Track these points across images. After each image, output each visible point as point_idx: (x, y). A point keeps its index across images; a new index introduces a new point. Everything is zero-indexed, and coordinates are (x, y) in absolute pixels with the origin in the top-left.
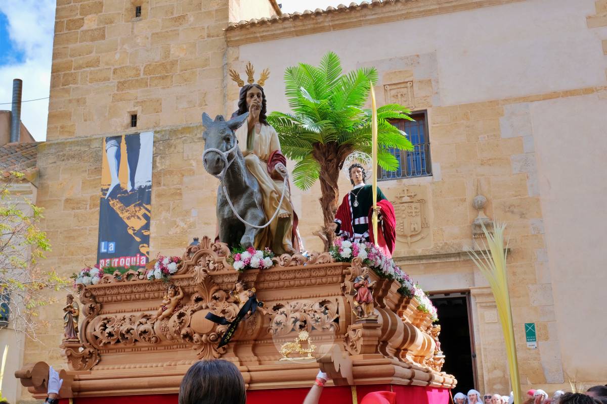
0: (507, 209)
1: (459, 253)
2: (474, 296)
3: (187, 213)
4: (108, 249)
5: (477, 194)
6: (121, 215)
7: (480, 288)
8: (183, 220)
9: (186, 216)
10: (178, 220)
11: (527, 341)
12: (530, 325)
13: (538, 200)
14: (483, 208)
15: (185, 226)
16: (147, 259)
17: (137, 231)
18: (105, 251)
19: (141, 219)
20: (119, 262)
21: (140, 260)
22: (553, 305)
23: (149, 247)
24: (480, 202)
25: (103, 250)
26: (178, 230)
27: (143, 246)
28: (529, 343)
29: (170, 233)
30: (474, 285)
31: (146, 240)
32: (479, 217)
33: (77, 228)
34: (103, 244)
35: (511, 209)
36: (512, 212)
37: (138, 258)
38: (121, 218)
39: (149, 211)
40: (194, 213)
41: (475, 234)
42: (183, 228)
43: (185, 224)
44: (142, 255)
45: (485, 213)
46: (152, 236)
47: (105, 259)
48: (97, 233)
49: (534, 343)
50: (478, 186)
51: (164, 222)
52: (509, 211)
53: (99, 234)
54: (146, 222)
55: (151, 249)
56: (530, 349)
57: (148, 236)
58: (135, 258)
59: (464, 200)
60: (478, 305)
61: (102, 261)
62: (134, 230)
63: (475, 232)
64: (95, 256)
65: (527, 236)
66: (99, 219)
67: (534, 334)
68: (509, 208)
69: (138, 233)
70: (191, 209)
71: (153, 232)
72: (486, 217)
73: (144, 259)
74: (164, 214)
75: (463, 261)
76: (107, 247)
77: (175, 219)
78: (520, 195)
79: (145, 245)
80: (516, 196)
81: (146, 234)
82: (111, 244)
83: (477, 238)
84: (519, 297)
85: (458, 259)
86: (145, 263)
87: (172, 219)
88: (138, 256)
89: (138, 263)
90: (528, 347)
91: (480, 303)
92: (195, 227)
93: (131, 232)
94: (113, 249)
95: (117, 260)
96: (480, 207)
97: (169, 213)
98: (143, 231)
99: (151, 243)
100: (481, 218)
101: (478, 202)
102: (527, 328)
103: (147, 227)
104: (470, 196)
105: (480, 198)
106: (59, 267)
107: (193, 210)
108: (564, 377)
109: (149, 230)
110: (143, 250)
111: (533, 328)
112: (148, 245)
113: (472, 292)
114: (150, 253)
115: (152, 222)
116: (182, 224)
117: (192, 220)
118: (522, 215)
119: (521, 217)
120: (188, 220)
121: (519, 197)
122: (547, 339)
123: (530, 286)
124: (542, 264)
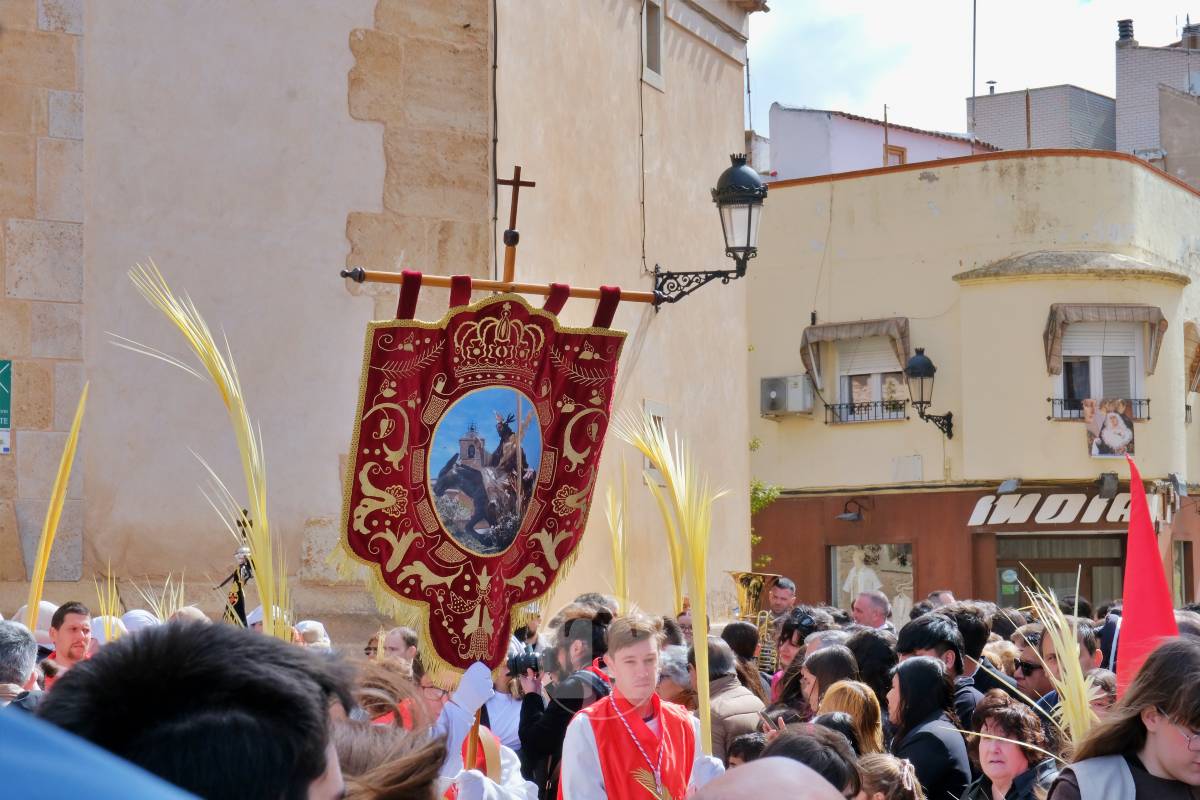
22: (80, 303)
49: (4, 434)
65: (23, 33)
67: (4, 403)
108: (83, 558)
111: (6, 377)
122: (45, 422)
123: (12, 223)
124: (60, 147)
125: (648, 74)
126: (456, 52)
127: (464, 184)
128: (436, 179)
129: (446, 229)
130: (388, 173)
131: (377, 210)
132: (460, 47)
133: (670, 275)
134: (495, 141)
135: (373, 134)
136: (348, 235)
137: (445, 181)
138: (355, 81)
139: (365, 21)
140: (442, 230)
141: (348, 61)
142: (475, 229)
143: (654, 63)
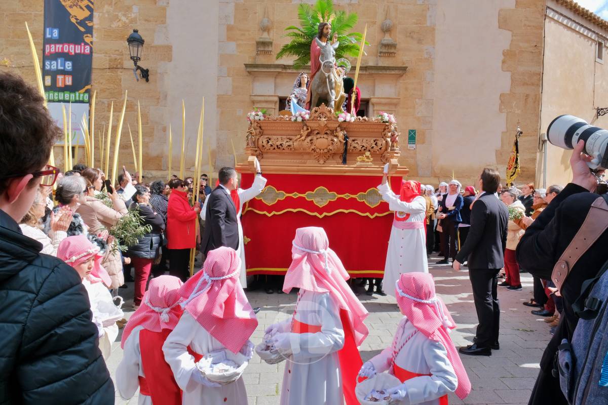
0: (408, 34)
1: (366, 67)
2: (373, 104)
3: (129, 9)
4: (52, 35)
5: (386, 19)
6: (63, 3)
7: (378, 98)
8: (125, 15)
9: (127, 11)
10: (120, 14)
11: (409, 143)
12: (412, 131)
13: (434, 29)
14: (389, 31)
15: (127, 21)
16: (91, 48)
17: (81, 21)
18: (50, 36)
19: (84, 10)
20: (63, 48)
21: (84, 49)
22: (432, 117)
23: (92, 37)
24: (388, 25)
25: (48, 36)
26: (120, 24)
27: (87, 36)
28: (409, 145)
29: (112, 26)
30: (374, 94)
31: (90, 30)
32: (386, 38)
33: (22, 12)
34: (48, 30)
35: (412, 34)
36: (412, 37)
37: (83, 47)
38: (63, 6)
39: (92, 3)
40: (135, 9)
41: (381, 53)
42: (125, 23)
43: (127, 19)
44: (86, 44)
45: (390, 35)
46: (95, 27)
47: (50, 44)
48: (42, 19)
49: (414, 145)
50: (387, 12)
51: (106, 15)
52: (409, 36)
53: (44, 21)
54: (89, 13)
55: (94, 39)
56: (409, 150)
57: (91, 28)
58: (79, 47)
59: (375, 23)
60: (375, 112)
61: (47, 46)
62: (77, 19)
63: (381, 50)
64: (42, 41)
65: (421, 59)
66: (43, 5)
67: (414, 138)
68: (410, 33)
69: (82, 23)
70: (132, 5)
71: (96, 23)
72: (390, 39)
73: (88, 48)
74: (106, 7)
75: (368, 74)
76: (51, 33)
77: (117, 13)
78: (420, 23)
79: (89, 35)
80: (417, 24)
81: (90, 24)
82: (55, 30)
83: (382, 56)
84: (407, 109)
85: (364, 73)
86: (89, 52)
87: (115, 13)
88: (83, 44)
89: (82, 51)
90: (409, 148)
91: (377, 110)
92: (136, 23)
93: (73, 20)
94: (57, 35)
95: (61, 46)
96: (386, 30)
97: (112, 7)
98: (87, 22)
99: (95, 34)
100: (387, 39)
101: (386, 24)
102: (410, 133)
103: (90, 18)
104: (380, 19)
105: (388, 22)
106: (7, 48)
107: (134, 7)
108: (432, 172)
109: (92, 21)
110: (87, 40)
111: (415, 134)
112: (92, 34)
113: (373, 100)
114: (94, 43)
115: (95, 14)
116: (124, 19)
117: (133, 16)
118: (420, 41)
119: (418, 43)
120: (129, 15)
121: (420, 25)
122: (423, 143)
123: (417, 100)
124: (429, 83)
125: (598, 60)
126: (532, 52)
127: (533, 84)
128: (525, 84)
129: (527, 96)
130: (512, 83)
131: (508, 92)
132: (533, 51)
133: (602, 109)
134: (543, 73)
135: (509, 74)
136: (500, 99)
137: (527, 84)
138: (504, 62)
139: (507, 47)
140: (526, 96)
141: (502, 57)
142: (536, 95)
143: (600, 56)
